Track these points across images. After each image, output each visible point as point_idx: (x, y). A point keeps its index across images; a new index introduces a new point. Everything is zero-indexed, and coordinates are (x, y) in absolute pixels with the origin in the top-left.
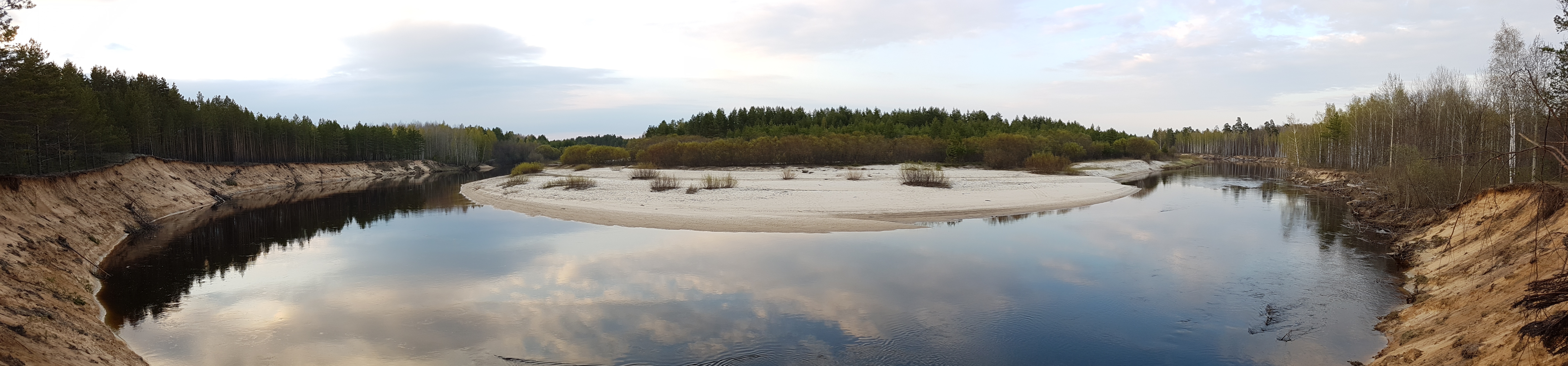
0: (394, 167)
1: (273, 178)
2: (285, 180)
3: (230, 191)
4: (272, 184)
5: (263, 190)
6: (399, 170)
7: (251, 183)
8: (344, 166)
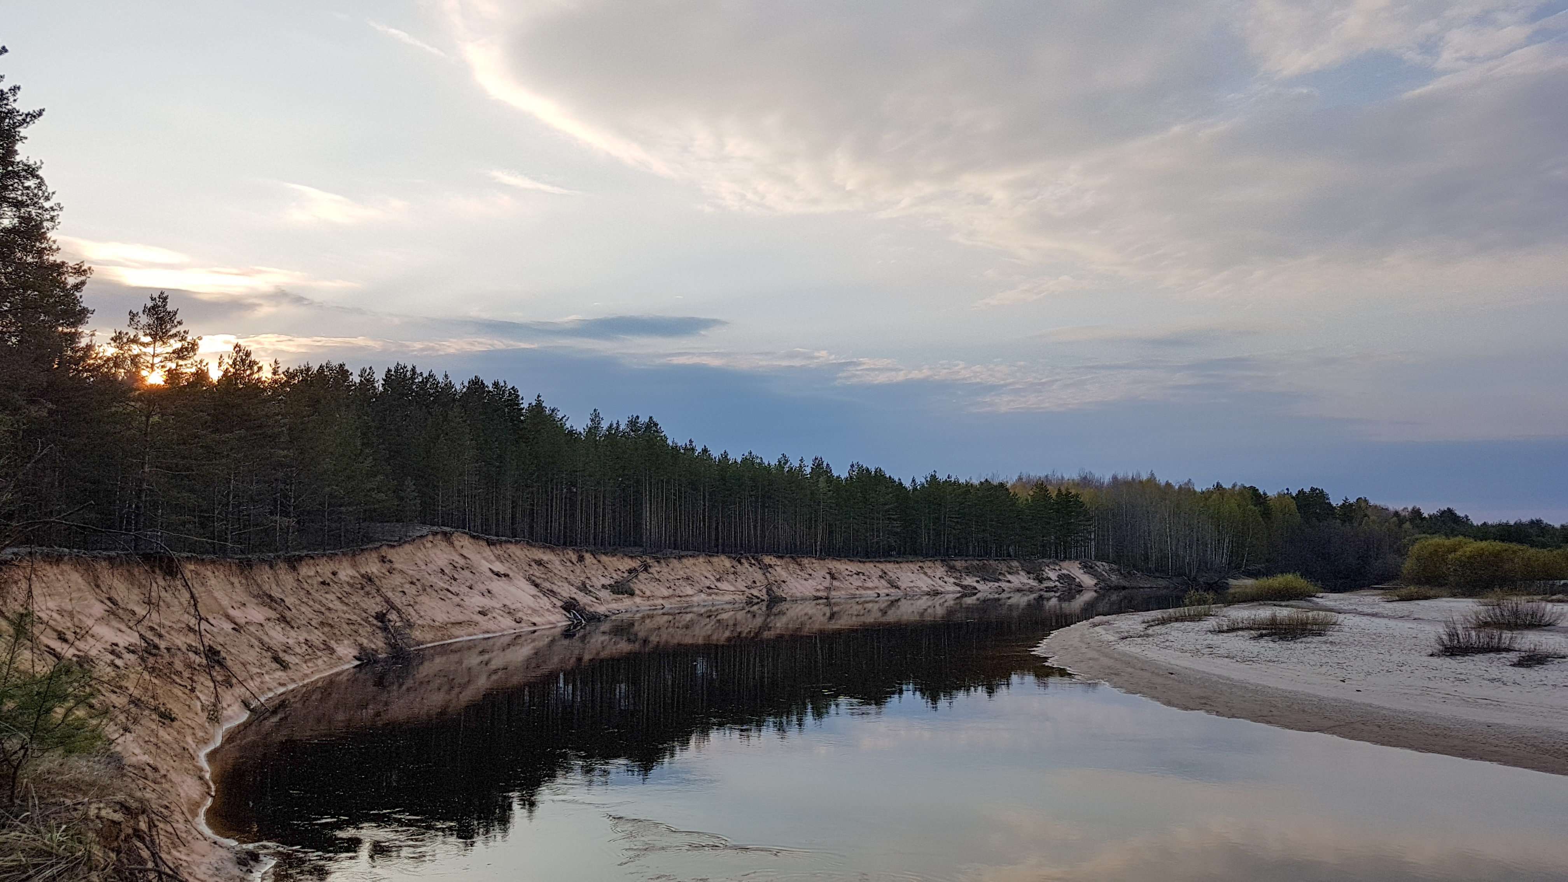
0: (1009, 573)
1: (719, 584)
2: (745, 589)
3: (614, 606)
4: (714, 596)
5: (692, 606)
6: (1020, 579)
7: (666, 593)
8: (889, 567)
